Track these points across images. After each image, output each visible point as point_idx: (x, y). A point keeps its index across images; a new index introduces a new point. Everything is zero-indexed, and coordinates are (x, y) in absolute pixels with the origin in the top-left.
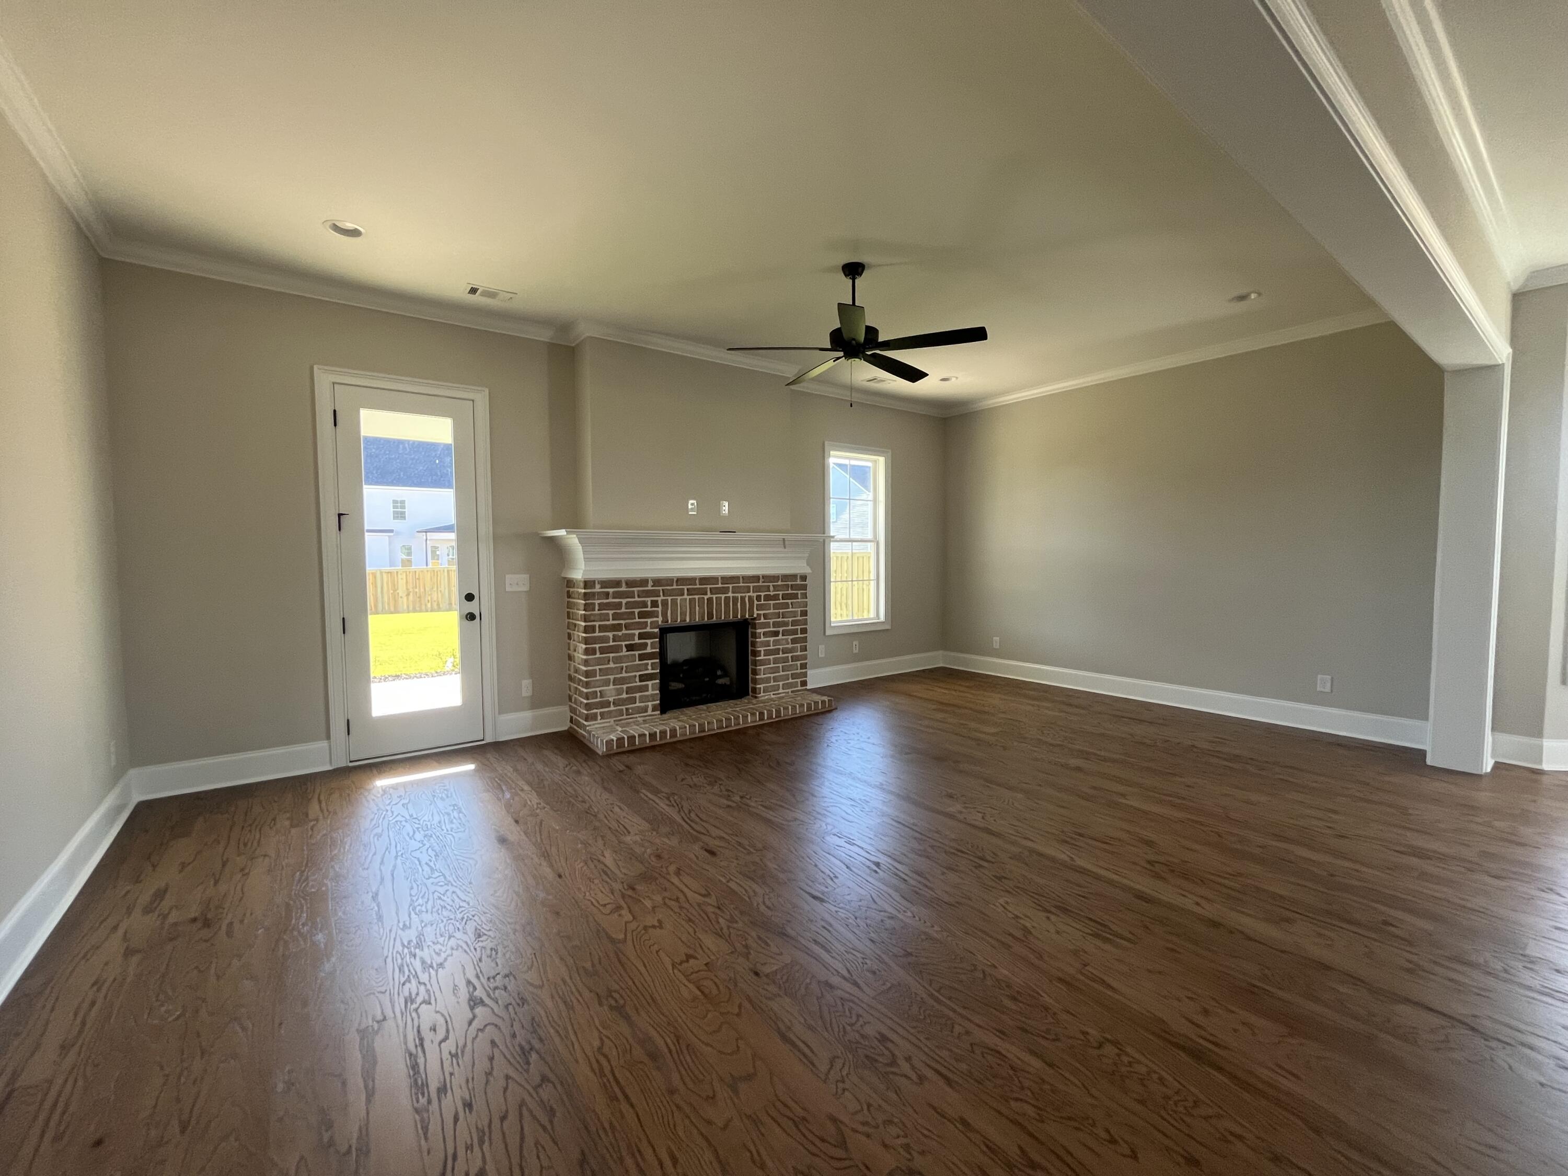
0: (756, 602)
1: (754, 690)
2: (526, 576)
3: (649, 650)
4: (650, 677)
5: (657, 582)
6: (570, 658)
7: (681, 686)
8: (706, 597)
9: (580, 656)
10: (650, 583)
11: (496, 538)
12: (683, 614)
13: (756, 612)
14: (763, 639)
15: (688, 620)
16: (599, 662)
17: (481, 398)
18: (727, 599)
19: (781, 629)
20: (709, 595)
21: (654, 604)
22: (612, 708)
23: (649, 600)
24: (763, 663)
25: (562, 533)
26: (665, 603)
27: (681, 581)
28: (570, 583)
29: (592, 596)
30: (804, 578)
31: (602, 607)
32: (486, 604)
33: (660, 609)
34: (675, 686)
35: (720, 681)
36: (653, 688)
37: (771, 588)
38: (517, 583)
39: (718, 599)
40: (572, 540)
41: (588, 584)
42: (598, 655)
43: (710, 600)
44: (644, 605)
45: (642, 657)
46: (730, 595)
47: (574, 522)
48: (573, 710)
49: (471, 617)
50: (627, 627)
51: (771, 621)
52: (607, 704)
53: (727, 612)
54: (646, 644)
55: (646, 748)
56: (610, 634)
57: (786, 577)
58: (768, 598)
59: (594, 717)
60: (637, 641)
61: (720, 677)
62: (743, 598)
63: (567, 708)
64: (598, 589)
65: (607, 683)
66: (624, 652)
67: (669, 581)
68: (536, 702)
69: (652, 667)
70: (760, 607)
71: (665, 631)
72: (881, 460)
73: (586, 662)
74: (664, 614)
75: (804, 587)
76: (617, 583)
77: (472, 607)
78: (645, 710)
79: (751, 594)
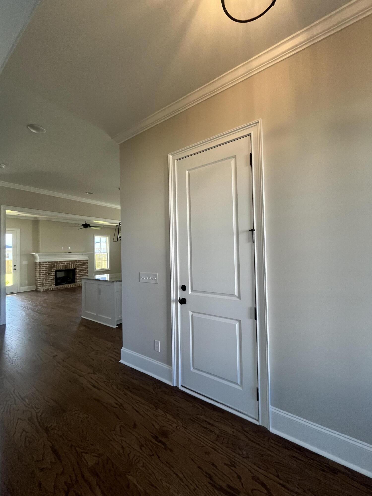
0: (76, 265)
1: (76, 282)
2: (27, 262)
3: (53, 274)
4: (53, 279)
5: (54, 262)
6: (36, 276)
7: (60, 281)
8: (65, 264)
9: (38, 275)
10: (53, 262)
11: (21, 255)
12: (60, 268)
13: (76, 267)
14: (78, 272)
15: (61, 269)
16: (42, 276)
17: (18, 230)
18: (70, 265)
19: (82, 270)
20: (66, 264)
21: (54, 266)
22: (45, 285)
23: (53, 265)
24: (78, 276)
25: (35, 254)
26: (56, 266)
27: (60, 262)
28: (36, 263)
29: (41, 265)
30: (87, 260)
31: (43, 267)
32: (18, 267)
33: (55, 267)
34: (59, 281)
35: (69, 280)
36: (53, 281)
37: (80, 263)
38: (25, 263)
39: (68, 265)
40: (37, 255)
41: (40, 263)
42: (42, 275)
43: (66, 265)
44: (52, 266)
45: (51, 276)
46: (71, 264)
47: (37, 252)
48: (36, 286)
49: (15, 269)
50: (48, 270)
51: (80, 269)
52: (44, 284)
53: (70, 267)
54: (52, 273)
55: (51, 291)
56: (44, 272)
57: (83, 261)
58: (79, 264)
59: (41, 286)
60: (50, 273)
61: (69, 279)
62: (73, 265)
63: (35, 286)
64: (42, 263)
65: (44, 280)
66: (47, 275)
67: (57, 262)
68: (29, 284)
69: (53, 277)
70: (77, 266)
71: (56, 271)
72: (108, 237)
73: (39, 277)
74: (56, 268)
75: (87, 262)
76: (46, 262)
77: (15, 267)
78: (52, 285)
79: (75, 264)
